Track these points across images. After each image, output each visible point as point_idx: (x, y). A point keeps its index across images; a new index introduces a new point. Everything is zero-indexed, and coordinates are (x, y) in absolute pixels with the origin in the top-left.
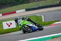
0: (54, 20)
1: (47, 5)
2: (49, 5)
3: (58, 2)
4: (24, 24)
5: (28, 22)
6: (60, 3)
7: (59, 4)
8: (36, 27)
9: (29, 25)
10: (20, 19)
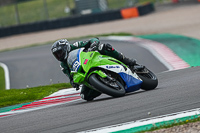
0: (51, 82)
1: (24, 22)
2: (32, 21)
3: (67, 10)
4: (95, 65)
5: (107, 58)
6: (73, 11)
7: (73, 16)
8: (135, 76)
9: (112, 70)
10: (73, 48)
